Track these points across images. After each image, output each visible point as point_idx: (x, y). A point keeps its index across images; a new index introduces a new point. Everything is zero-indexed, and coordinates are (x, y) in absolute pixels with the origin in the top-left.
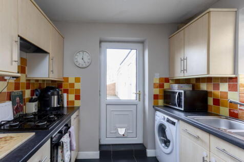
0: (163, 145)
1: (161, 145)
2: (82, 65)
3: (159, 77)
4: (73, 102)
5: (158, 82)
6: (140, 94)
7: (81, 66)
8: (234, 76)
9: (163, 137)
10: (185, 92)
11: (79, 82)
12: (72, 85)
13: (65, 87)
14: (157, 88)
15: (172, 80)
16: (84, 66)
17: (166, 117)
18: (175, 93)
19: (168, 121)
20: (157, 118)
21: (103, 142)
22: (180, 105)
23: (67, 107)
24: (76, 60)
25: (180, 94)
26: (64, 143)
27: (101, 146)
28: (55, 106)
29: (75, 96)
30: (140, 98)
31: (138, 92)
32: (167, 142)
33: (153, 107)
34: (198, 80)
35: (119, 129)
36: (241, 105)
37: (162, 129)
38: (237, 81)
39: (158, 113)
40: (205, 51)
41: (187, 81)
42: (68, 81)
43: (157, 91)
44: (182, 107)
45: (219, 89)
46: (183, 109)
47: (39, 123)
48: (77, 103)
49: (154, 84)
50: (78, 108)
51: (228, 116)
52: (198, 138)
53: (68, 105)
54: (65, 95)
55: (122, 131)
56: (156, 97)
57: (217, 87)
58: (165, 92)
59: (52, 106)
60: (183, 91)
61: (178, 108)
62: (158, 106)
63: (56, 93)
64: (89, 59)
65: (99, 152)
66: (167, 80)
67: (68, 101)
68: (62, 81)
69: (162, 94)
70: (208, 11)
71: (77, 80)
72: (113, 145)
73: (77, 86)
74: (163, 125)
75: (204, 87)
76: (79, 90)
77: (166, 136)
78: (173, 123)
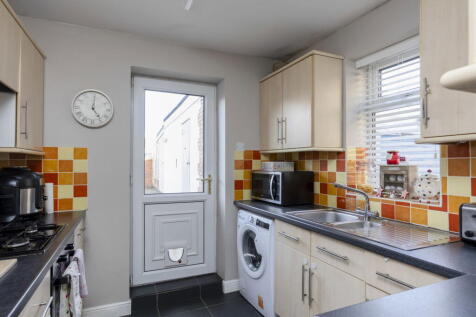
0: (251, 266)
1: (247, 267)
2: (92, 122)
3: (243, 150)
4: (69, 202)
5: (241, 157)
6: (210, 181)
7: (88, 123)
8: (341, 150)
9: (251, 253)
10: (283, 174)
11: (86, 158)
12: (67, 165)
13: (47, 168)
14: (241, 168)
15: (266, 155)
16: (97, 123)
17: (256, 217)
18: (268, 176)
19: (259, 223)
20: (240, 221)
21: (137, 282)
22: (276, 197)
23: (55, 214)
24: (78, 111)
25: (276, 178)
26: (73, 278)
27: (132, 289)
28: (28, 212)
29: (75, 187)
30: (210, 189)
31: (206, 177)
32: (256, 261)
33: (235, 203)
34: (303, 155)
35: (171, 251)
36: (349, 190)
37: (249, 239)
38: (344, 158)
39: (243, 213)
40: (309, 113)
41: (287, 157)
42: (56, 156)
43: (240, 175)
44: (278, 200)
45: (326, 169)
46: (280, 203)
47: (11, 243)
48: (79, 204)
49: (236, 161)
50: (83, 214)
51: (335, 207)
52: (297, 241)
53: (55, 208)
54: (49, 187)
55: (176, 255)
56: (239, 185)
57: (324, 166)
58: (254, 175)
59: (21, 213)
60: (280, 174)
61: (272, 201)
62: (242, 202)
63: (29, 182)
64: (109, 110)
65: (130, 301)
66: (257, 155)
67: (55, 202)
68: (40, 156)
69: (249, 179)
70: (311, 53)
71: (81, 153)
72: (158, 284)
73: (79, 166)
74: (251, 231)
75: (309, 166)
76: (85, 175)
77: (255, 251)
78: (266, 226)
